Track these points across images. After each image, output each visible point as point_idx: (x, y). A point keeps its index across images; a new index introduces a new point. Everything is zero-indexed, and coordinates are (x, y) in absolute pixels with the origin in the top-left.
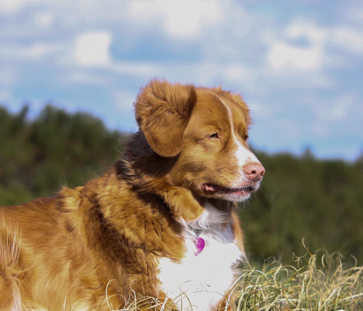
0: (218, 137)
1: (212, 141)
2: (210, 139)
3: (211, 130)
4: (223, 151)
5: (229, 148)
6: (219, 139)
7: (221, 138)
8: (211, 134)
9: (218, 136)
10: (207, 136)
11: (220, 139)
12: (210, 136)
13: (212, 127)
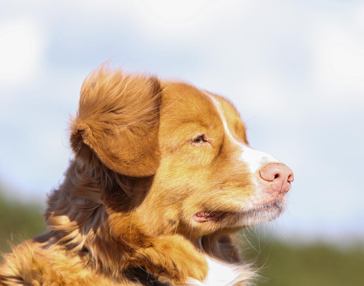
0: (205, 141)
1: (197, 147)
2: (194, 146)
3: (193, 131)
4: (219, 159)
5: (228, 152)
6: (207, 143)
7: (212, 141)
8: (195, 137)
9: (205, 139)
10: (189, 141)
11: (210, 143)
12: (193, 140)
13: (194, 126)
